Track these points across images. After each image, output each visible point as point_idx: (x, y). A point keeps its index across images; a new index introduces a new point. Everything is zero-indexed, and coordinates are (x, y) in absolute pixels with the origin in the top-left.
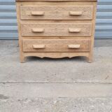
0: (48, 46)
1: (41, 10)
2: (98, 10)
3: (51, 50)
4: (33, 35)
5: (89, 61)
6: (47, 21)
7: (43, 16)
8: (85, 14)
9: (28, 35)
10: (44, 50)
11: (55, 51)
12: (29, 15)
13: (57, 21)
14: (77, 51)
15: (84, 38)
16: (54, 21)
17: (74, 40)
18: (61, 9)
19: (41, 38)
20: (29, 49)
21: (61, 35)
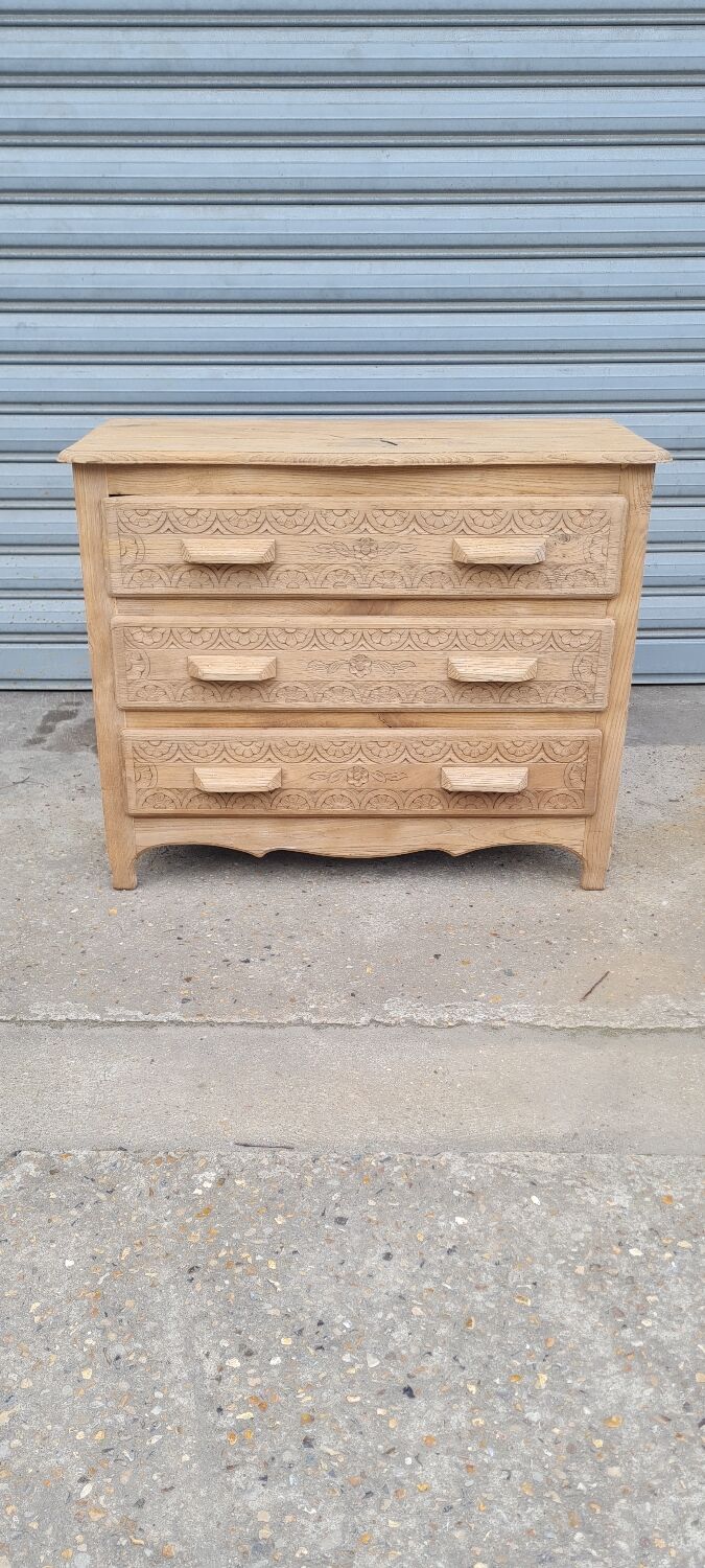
0: (298, 776)
1: (257, 529)
2: (659, 543)
3: (321, 800)
4: (199, 704)
5: (591, 879)
6: (300, 604)
7: (269, 572)
8: (565, 561)
9: (164, 702)
10: (275, 802)
11: (348, 810)
12: (169, 566)
13: (369, 605)
14: (503, 809)
15: (555, 718)
16: (346, 603)
17: (486, 733)
18: (398, 522)
19: (252, 719)
20: (168, 793)
21: (396, 704)
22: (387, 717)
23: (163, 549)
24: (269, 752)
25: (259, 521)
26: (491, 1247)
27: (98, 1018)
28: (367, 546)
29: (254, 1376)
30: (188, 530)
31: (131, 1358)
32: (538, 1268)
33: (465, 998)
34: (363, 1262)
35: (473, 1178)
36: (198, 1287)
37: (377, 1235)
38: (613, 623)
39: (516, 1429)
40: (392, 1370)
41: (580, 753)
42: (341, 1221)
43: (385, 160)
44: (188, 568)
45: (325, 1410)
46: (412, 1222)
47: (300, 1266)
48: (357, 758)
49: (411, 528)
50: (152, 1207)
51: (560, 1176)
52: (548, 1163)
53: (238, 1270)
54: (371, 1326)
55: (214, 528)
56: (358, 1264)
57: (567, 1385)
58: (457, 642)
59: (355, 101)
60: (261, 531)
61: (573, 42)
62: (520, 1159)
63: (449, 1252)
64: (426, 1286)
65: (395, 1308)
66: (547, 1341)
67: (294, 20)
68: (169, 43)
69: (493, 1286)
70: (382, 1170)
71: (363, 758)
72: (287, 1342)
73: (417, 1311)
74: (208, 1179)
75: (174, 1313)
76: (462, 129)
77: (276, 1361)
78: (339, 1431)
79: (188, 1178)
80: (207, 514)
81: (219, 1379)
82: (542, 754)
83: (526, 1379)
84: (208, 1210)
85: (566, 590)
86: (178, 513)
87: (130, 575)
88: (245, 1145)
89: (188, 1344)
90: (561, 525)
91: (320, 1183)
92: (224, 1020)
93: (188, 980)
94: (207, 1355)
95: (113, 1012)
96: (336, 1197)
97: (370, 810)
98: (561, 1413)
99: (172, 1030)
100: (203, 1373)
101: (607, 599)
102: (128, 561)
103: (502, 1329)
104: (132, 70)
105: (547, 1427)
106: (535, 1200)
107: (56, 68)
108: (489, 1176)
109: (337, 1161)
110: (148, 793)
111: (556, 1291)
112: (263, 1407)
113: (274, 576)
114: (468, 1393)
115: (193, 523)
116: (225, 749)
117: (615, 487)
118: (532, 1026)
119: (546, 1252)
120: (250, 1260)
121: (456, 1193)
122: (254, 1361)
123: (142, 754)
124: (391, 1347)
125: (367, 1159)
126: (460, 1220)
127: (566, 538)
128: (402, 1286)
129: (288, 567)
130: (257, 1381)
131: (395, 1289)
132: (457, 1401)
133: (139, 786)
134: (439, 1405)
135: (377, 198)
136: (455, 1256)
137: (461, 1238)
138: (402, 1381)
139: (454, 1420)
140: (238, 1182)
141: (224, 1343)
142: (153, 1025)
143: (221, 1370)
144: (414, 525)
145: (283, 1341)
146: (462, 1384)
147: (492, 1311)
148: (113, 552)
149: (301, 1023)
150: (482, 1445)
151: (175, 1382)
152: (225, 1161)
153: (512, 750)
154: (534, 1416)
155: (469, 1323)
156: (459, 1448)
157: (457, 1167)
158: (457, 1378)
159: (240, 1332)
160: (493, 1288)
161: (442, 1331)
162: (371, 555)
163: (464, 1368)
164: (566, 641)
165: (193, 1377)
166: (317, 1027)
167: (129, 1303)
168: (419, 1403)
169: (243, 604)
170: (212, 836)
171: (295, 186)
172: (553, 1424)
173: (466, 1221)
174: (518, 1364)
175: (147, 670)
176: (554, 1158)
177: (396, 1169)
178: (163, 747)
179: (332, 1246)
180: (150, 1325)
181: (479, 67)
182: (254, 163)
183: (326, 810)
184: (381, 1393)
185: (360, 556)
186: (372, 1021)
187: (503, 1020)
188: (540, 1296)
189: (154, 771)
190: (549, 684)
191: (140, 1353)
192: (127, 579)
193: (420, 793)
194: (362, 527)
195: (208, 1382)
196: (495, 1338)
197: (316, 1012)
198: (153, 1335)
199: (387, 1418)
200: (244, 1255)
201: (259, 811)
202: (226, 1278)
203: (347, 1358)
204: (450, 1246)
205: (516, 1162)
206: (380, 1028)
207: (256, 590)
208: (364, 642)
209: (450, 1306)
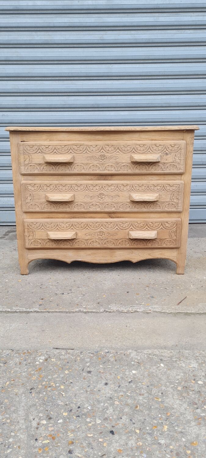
3: (89, 243)
4: (49, 210)
5: (180, 271)
6: (82, 177)
7: (72, 166)
8: (167, 161)
9: (38, 210)
10: (74, 243)
11: (98, 246)
12: (40, 164)
13: (104, 177)
14: (149, 245)
15: (166, 215)
16: (97, 176)
17: (143, 219)
18: (113, 149)
19: (66, 215)
20: (39, 241)
21: (113, 210)
22: (110, 214)
23: (38, 159)
24: (72, 226)
25: (69, 150)
26: (146, 381)
27: (10, 310)
28: (103, 157)
29: (51, 427)
30: (46, 152)
31: (4, 420)
32: (163, 388)
33: (137, 304)
34: (97, 386)
35: (139, 358)
36: (33, 395)
37: (102, 377)
38: (183, 182)
39: (155, 446)
40: (106, 424)
41: (174, 226)
42: (89, 372)
43: (111, 67)
44: (46, 165)
45: (78, 440)
46: (116, 373)
47: (72, 387)
48: (101, 228)
49: (117, 151)
50: (20, 368)
51: (171, 357)
52: (167, 353)
53: (49, 389)
54: (99, 408)
55: (54, 152)
56: (95, 387)
57: (175, 430)
58: (133, 189)
59: (102, 51)
60: (69, 152)
61: (165, 34)
62: (157, 352)
63: (130, 382)
64: (121, 394)
65: (108, 402)
66: (167, 413)
67: (84, 29)
68: (48, 35)
69: (146, 394)
70: (106, 356)
71: (103, 228)
72: (65, 414)
73: (117, 403)
74: (41, 359)
75: (23, 404)
76: (134, 58)
77: (61, 421)
78: (83, 447)
79: (34, 359)
80: (52, 147)
81: (37, 428)
82: (162, 227)
83: (159, 428)
84: (40, 369)
85: (167, 171)
86: (43, 147)
87: (27, 167)
88: (57, 349)
89: (27, 415)
90: (165, 150)
91: (82, 360)
92: (53, 311)
93: (42, 299)
94: (34, 419)
95: (14, 309)
96: (88, 364)
97: (105, 246)
98: (173, 440)
99: (35, 314)
100: (31, 426)
101: (181, 174)
102: (26, 163)
103: (150, 409)
104: (38, 43)
105: (167, 446)
106: (162, 365)
107: (16, 42)
108: (145, 358)
109: (89, 353)
110: (33, 240)
111: (170, 396)
112: (53, 438)
113: (74, 167)
114: (136, 433)
115: (47, 150)
116: (57, 225)
117: (182, 138)
118: (161, 312)
119: (166, 382)
120: (54, 385)
121: (133, 363)
122: (52, 421)
123: (30, 227)
124: (106, 416)
125: (100, 352)
126: (134, 372)
127: (167, 154)
128: (111, 394)
129: (78, 164)
130: (52, 428)
131: (108, 395)
132: (131, 436)
133: (30, 238)
134: (124, 437)
135: (109, 78)
136: (132, 384)
137: (134, 378)
138: (110, 428)
139: (130, 443)
140: (52, 360)
141: (41, 415)
142: (28, 312)
143: (38, 424)
144: (118, 150)
145: (64, 414)
146: (133, 429)
147: (146, 403)
148: (22, 160)
149: (80, 311)
150: (141, 453)
151: (19, 430)
152: (48, 353)
153: (152, 225)
154: (162, 442)
155: (137, 407)
156: (132, 454)
157: (133, 354)
158: (131, 427)
159: (47, 411)
160: (146, 395)
161: (126, 410)
162: (104, 160)
163: (134, 424)
164: (168, 188)
165: (27, 427)
166: (85, 313)
167: (6, 401)
168: (116, 436)
169: (63, 177)
170: (53, 256)
171: (85, 75)
172: (170, 444)
173: (136, 372)
174: (156, 422)
175: (32, 199)
176: (169, 352)
177: (111, 355)
178: (37, 225)
179: (86, 380)
180: (13, 409)
181: (138, 41)
182: (73, 68)
183: (91, 246)
184: (101, 433)
185: (101, 160)
186: (105, 311)
187: (150, 310)
188: (164, 397)
189: (34, 233)
190: (163, 202)
191: (7, 418)
192: (26, 169)
193: (122, 240)
194: (101, 151)
195: (33, 429)
196: (146, 412)
197: (85, 308)
198: (14, 412)
199: (103, 442)
200: (52, 384)
201: (69, 247)
202: (44, 392)
203: (88, 420)
204: (130, 380)
205: (155, 353)
206: (108, 313)
207: (68, 172)
208: (102, 189)
209: (129, 401)
